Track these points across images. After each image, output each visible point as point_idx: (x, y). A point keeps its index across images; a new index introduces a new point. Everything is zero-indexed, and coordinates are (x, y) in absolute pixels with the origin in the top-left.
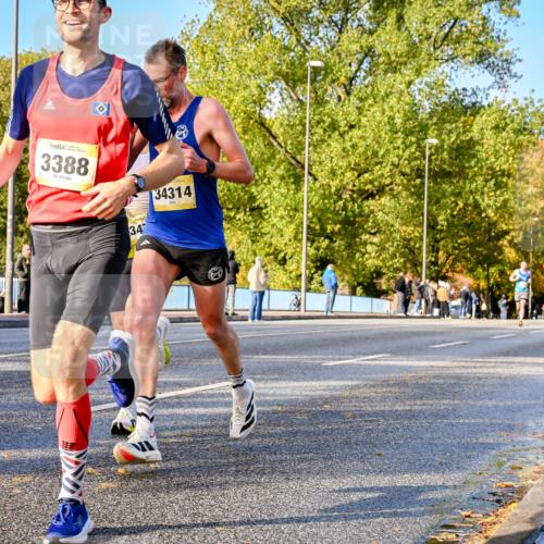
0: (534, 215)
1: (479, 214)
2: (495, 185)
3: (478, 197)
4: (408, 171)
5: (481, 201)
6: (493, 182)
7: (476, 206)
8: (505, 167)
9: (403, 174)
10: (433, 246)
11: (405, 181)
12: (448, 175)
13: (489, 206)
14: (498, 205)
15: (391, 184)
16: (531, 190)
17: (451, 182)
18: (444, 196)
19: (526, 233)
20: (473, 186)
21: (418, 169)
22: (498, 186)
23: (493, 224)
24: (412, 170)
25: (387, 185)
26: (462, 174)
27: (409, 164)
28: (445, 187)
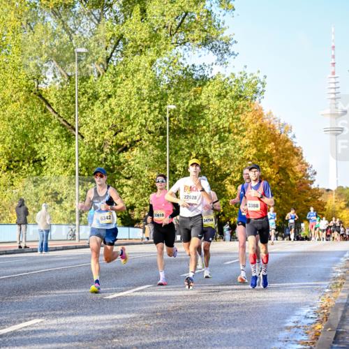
0: (248, 159)
1: (208, 161)
2: (219, 139)
3: (207, 149)
4: (153, 129)
5: (209, 153)
6: (217, 137)
7: (206, 155)
8: (227, 125)
9: (150, 132)
11: (151, 137)
12: (184, 132)
13: (215, 155)
14: (222, 154)
15: (141, 139)
16: (246, 142)
17: (186, 138)
18: (181, 149)
20: (203, 140)
21: (161, 128)
22: (222, 140)
23: (219, 169)
24: (156, 130)
25: (138, 141)
26: (194, 131)
27: (154, 124)
28: (182, 141)
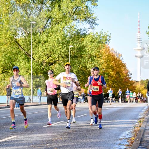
0: (104, 69)
1: (87, 69)
2: (91, 60)
3: (86, 64)
4: (64, 56)
6: (91, 59)
7: (86, 67)
8: (94, 54)
9: (62, 57)
11: (63, 59)
12: (77, 57)
13: (90, 67)
14: (93, 66)
15: (59, 60)
16: (102, 61)
17: (77, 59)
18: (75, 64)
20: (85, 60)
21: (67, 55)
22: (92, 60)
25: (57, 61)
26: (81, 57)
27: (64, 54)
28: (76, 61)
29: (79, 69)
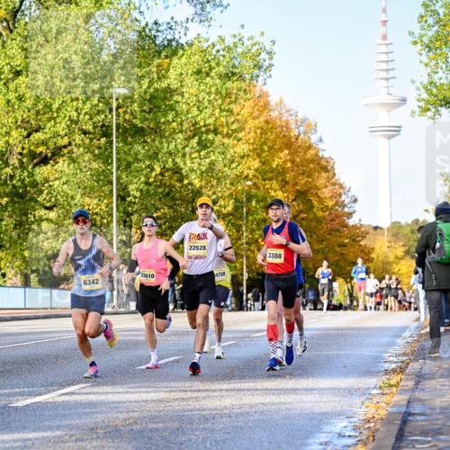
0: (247, 178)
1: (181, 180)
2: (199, 144)
3: (178, 160)
4: (90, 128)
5: (182, 166)
6: (196, 140)
7: (177, 171)
8: (211, 121)
9: (85, 133)
10: (125, 222)
11: (87, 141)
12: (140, 132)
13: (192, 170)
14: (204, 169)
15: (70, 144)
16: (242, 148)
17: (145, 141)
18: (137, 160)
19: (237, 200)
20: (172, 146)
21: (103, 126)
22: (203, 145)
24: (94, 128)
25: (65, 147)
26: (157, 131)
27: (91, 119)
28: (138, 147)
29: (152, 180)
